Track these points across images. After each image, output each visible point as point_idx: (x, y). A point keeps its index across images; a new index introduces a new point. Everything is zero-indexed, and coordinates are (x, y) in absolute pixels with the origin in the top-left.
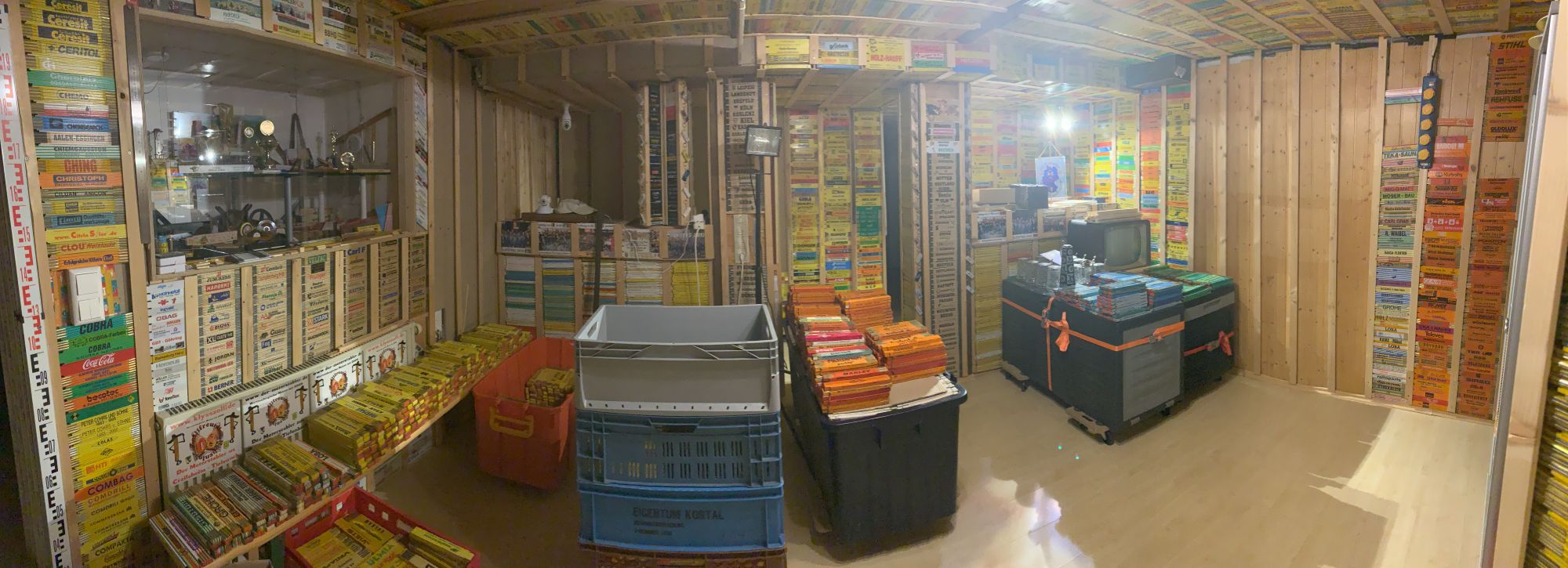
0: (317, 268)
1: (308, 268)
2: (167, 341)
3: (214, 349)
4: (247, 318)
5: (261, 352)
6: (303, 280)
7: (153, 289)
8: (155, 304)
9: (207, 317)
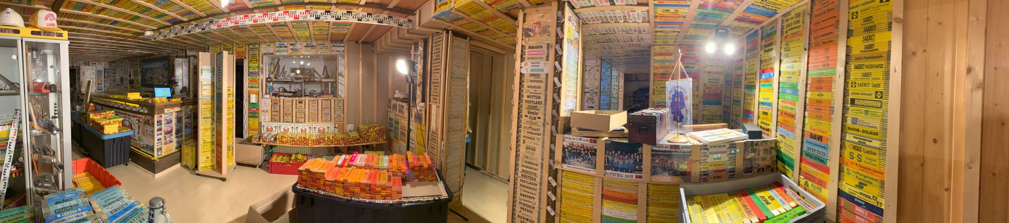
0: (301, 102)
1: (298, 102)
2: (265, 109)
3: (273, 113)
4: (282, 109)
5: (285, 117)
6: (296, 104)
7: (263, 100)
8: (263, 102)
9: (273, 107)
